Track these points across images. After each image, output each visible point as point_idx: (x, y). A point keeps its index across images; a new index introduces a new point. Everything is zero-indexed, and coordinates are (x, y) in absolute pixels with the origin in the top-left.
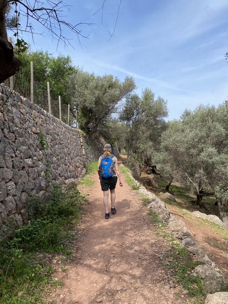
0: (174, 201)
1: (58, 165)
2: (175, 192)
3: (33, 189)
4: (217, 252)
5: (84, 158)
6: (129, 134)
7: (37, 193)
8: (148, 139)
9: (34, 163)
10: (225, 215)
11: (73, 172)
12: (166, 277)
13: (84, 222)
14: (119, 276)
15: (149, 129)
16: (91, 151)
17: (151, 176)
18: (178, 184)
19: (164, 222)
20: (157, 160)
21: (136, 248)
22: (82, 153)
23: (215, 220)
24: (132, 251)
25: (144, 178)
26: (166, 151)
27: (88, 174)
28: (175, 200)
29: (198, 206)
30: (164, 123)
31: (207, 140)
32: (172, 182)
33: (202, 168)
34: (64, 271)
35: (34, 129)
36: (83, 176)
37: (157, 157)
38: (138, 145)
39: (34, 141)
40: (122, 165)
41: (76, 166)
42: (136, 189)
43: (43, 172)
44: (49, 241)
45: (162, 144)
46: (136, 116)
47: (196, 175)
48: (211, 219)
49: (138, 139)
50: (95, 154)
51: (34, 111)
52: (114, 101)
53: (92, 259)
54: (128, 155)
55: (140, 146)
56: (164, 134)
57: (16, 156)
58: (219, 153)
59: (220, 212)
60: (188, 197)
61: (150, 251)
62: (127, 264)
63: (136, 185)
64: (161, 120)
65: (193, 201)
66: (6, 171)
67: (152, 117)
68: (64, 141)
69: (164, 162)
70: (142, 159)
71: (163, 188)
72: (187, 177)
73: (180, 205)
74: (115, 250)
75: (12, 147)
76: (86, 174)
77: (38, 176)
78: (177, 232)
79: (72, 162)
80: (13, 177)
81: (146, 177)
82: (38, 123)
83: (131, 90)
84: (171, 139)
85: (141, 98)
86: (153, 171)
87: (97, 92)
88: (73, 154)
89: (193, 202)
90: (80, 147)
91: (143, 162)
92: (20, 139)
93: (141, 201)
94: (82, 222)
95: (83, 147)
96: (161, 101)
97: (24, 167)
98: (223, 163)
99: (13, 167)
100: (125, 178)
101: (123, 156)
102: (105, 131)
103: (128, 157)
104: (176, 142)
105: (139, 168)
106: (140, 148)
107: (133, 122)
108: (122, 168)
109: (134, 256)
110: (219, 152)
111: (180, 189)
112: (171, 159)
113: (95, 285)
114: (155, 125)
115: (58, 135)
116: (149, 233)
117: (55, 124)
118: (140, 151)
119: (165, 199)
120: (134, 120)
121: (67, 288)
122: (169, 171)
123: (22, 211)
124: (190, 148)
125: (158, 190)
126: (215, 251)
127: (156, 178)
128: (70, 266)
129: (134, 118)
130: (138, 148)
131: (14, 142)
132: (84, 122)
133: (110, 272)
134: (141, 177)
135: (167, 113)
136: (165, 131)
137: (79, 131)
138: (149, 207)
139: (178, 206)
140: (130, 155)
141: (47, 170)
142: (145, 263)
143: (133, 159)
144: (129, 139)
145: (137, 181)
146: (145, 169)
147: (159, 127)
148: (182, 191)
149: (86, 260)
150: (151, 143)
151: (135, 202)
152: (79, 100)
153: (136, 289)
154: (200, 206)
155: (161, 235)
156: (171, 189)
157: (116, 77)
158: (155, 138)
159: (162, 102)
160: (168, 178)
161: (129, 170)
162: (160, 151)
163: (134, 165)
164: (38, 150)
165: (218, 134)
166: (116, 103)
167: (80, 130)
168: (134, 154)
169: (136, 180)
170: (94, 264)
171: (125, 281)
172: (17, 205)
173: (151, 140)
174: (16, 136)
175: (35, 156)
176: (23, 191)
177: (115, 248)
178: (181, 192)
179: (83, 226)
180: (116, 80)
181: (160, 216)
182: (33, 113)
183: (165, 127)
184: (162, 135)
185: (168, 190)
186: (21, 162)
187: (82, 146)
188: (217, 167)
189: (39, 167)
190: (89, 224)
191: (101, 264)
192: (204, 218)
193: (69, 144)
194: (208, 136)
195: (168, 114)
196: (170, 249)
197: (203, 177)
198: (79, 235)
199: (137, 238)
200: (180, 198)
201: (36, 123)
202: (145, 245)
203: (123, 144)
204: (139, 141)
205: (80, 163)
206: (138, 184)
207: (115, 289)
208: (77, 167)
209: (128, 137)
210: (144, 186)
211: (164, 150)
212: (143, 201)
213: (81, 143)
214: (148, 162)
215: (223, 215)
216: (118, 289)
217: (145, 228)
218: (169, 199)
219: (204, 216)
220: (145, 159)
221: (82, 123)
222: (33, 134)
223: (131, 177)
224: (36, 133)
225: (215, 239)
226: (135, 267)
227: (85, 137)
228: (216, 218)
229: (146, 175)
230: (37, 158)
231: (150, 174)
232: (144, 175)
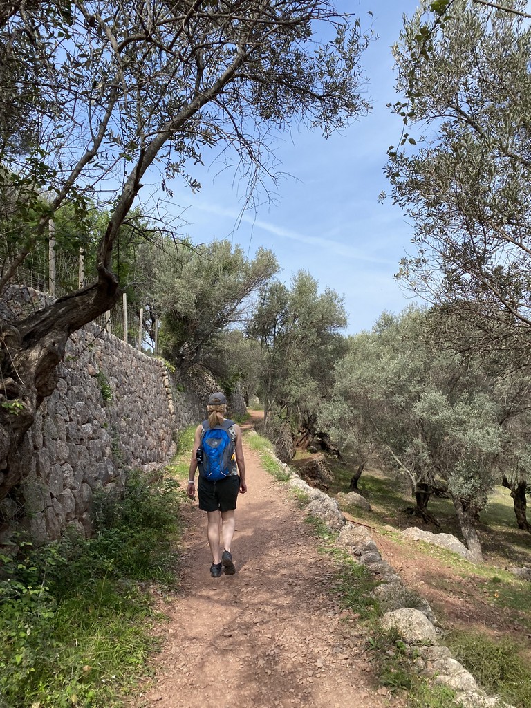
0: (368, 509)
1: (129, 435)
2: (372, 490)
3: (96, 479)
4: (442, 596)
5: (171, 420)
6: (267, 365)
7: (104, 485)
8: (308, 375)
9: (95, 431)
10: (472, 534)
11: (154, 450)
12: (329, 603)
13: (190, 538)
14: (257, 608)
15: (308, 354)
16: (185, 404)
17: (319, 457)
18: (379, 475)
19: (333, 532)
20: (327, 420)
21: (284, 571)
22: (168, 410)
23: (450, 543)
24: (277, 576)
25: (303, 461)
26: (346, 400)
27: (183, 454)
28: (370, 507)
29: (420, 520)
30: (340, 339)
31: (427, 376)
32: (362, 468)
33: (420, 435)
34: (168, 603)
35: (91, 368)
36: (172, 459)
37: (329, 413)
38: (287, 389)
39: (93, 390)
40: (253, 433)
41: (159, 437)
42: (283, 480)
43: (108, 448)
44: (136, 562)
45: (337, 385)
46: (282, 325)
47: (408, 450)
48: (441, 542)
49: (286, 375)
50: (194, 411)
51: (89, 333)
52: (234, 298)
53: (210, 589)
54: (266, 410)
55: (291, 390)
56: (340, 365)
57: (71, 420)
58: (452, 404)
59: (463, 529)
60: (400, 501)
61: (306, 574)
62: (269, 592)
63: (284, 471)
64: (334, 334)
65: (408, 509)
66: (60, 446)
67: (313, 330)
68: (136, 387)
69: (342, 423)
70: (297, 419)
71: (346, 483)
72: (390, 454)
73: (381, 519)
74: (247, 576)
75: (65, 403)
76: (177, 453)
77: (101, 455)
78: (354, 547)
79: (152, 428)
80: (69, 457)
81: (306, 460)
82: (97, 356)
83: (270, 274)
84: (354, 376)
85: (290, 289)
86: (324, 447)
87: (200, 282)
88: (153, 412)
89: (409, 511)
90: (163, 397)
91: (299, 425)
92: (74, 388)
93: (292, 501)
94: (184, 539)
95: (170, 396)
96: (330, 298)
97: (82, 439)
98: (461, 423)
99: (68, 439)
100: (261, 459)
101: (254, 412)
102: (216, 361)
103: (266, 414)
104: (365, 380)
105: (291, 440)
106: (292, 395)
107: (275, 339)
108: (253, 438)
109: (279, 582)
110: (452, 401)
111: (384, 484)
112: (356, 417)
113: (219, 619)
114: (322, 344)
115: (126, 375)
116: (305, 550)
117: (120, 353)
118: (291, 401)
119: (349, 507)
120: (276, 334)
121: (177, 622)
122: (353, 442)
123: (84, 516)
124: (393, 394)
125: (333, 488)
126: (436, 593)
127: (330, 460)
128: (176, 598)
129: (277, 330)
130: (287, 395)
131: (66, 394)
132: (171, 343)
133: (242, 604)
134: (295, 459)
135: (346, 321)
136: (342, 356)
137: (161, 362)
138: (307, 510)
139: (376, 519)
140: (271, 410)
141: (114, 445)
142: (297, 589)
143: (276, 418)
144: (269, 376)
145: (286, 464)
146: (305, 441)
147: (330, 348)
148: (386, 489)
149: (201, 591)
150: (313, 384)
151: (281, 504)
152: (161, 298)
153: (283, 620)
154: (425, 520)
155: (327, 551)
156: (364, 485)
157: (237, 246)
158: (321, 373)
159: (333, 297)
160: (355, 462)
161: (269, 442)
162: (334, 401)
163: (278, 433)
164: (99, 406)
165: (447, 364)
166: (239, 302)
167: (163, 360)
168: (280, 408)
169: (284, 462)
170: (214, 595)
171: (266, 612)
172: (77, 504)
173: (314, 376)
174: (68, 384)
175: (96, 419)
176: (83, 482)
177: (247, 574)
178: (384, 492)
179: (187, 545)
180: (238, 251)
181: (327, 523)
182: (88, 338)
183: (342, 349)
184: (336, 368)
185: (357, 488)
186: (79, 430)
187: (168, 394)
188: (450, 431)
189: (101, 438)
190: (197, 542)
191: (226, 594)
192: (428, 541)
193: (144, 392)
194: (427, 368)
195: (348, 321)
196: (339, 568)
197: (423, 452)
198: (183, 558)
199: (286, 558)
200: (381, 504)
201: (94, 356)
202: (300, 567)
203: (254, 387)
204: (290, 379)
205: (165, 432)
206: (288, 469)
207: (250, 622)
208: (160, 439)
209: (265, 371)
210: (304, 479)
211: (341, 398)
212: (297, 501)
213: (166, 387)
214: (309, 425)
215: (469, 534)
216: (255, 621)
217: (299, 543)
218: (357, 506)
219: (427, 536)
220: (304, 418)
221: (167, 345)
222: (90, 377)
223: (274, 456)
224: (94, 376)
225: (442, 576)
226: (281, 596)
227: (172, 375)
228: (452, 540)
229: (307, 455)
230: (99, 422)
231: (315, 452)
232: (302, 455)
